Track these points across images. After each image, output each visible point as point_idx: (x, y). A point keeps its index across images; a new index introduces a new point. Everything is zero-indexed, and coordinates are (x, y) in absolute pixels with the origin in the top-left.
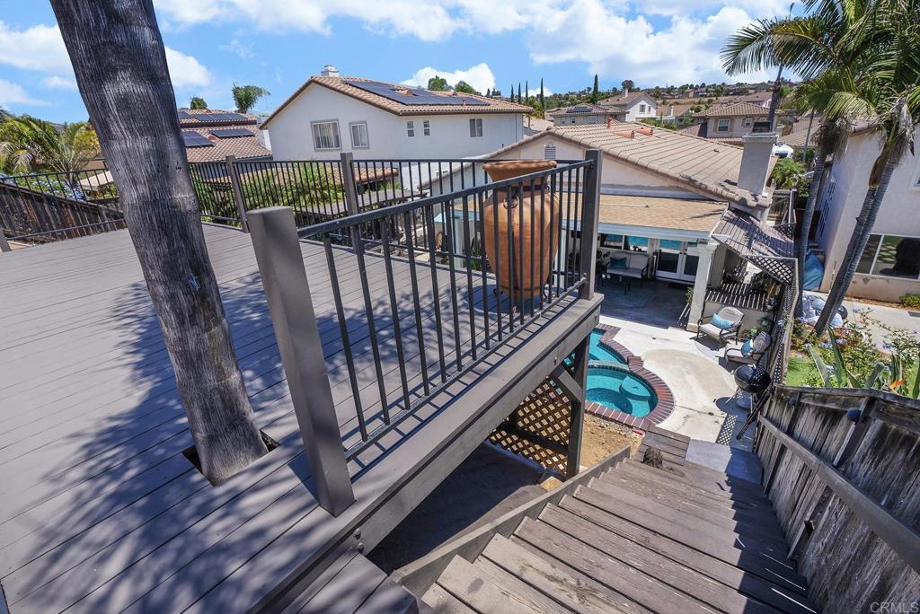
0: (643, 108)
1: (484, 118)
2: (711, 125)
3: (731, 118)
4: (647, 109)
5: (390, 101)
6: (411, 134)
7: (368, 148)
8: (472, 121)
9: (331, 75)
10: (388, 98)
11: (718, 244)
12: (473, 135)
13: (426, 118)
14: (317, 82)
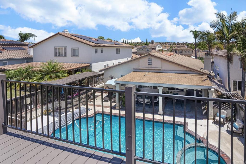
0: (159, 47)
1: (121, 48)
2: (178, 52)
3: (182, 50)
4: (160, 47)
5: (90, 42)
6: (96, 52)
7: (79, 57)
8: (117, 49)
9: (66, 32)
10: (88, 41)
11: (214, 89)
12: (117, 53)
13: (102, 48)
14: (60, 34)
